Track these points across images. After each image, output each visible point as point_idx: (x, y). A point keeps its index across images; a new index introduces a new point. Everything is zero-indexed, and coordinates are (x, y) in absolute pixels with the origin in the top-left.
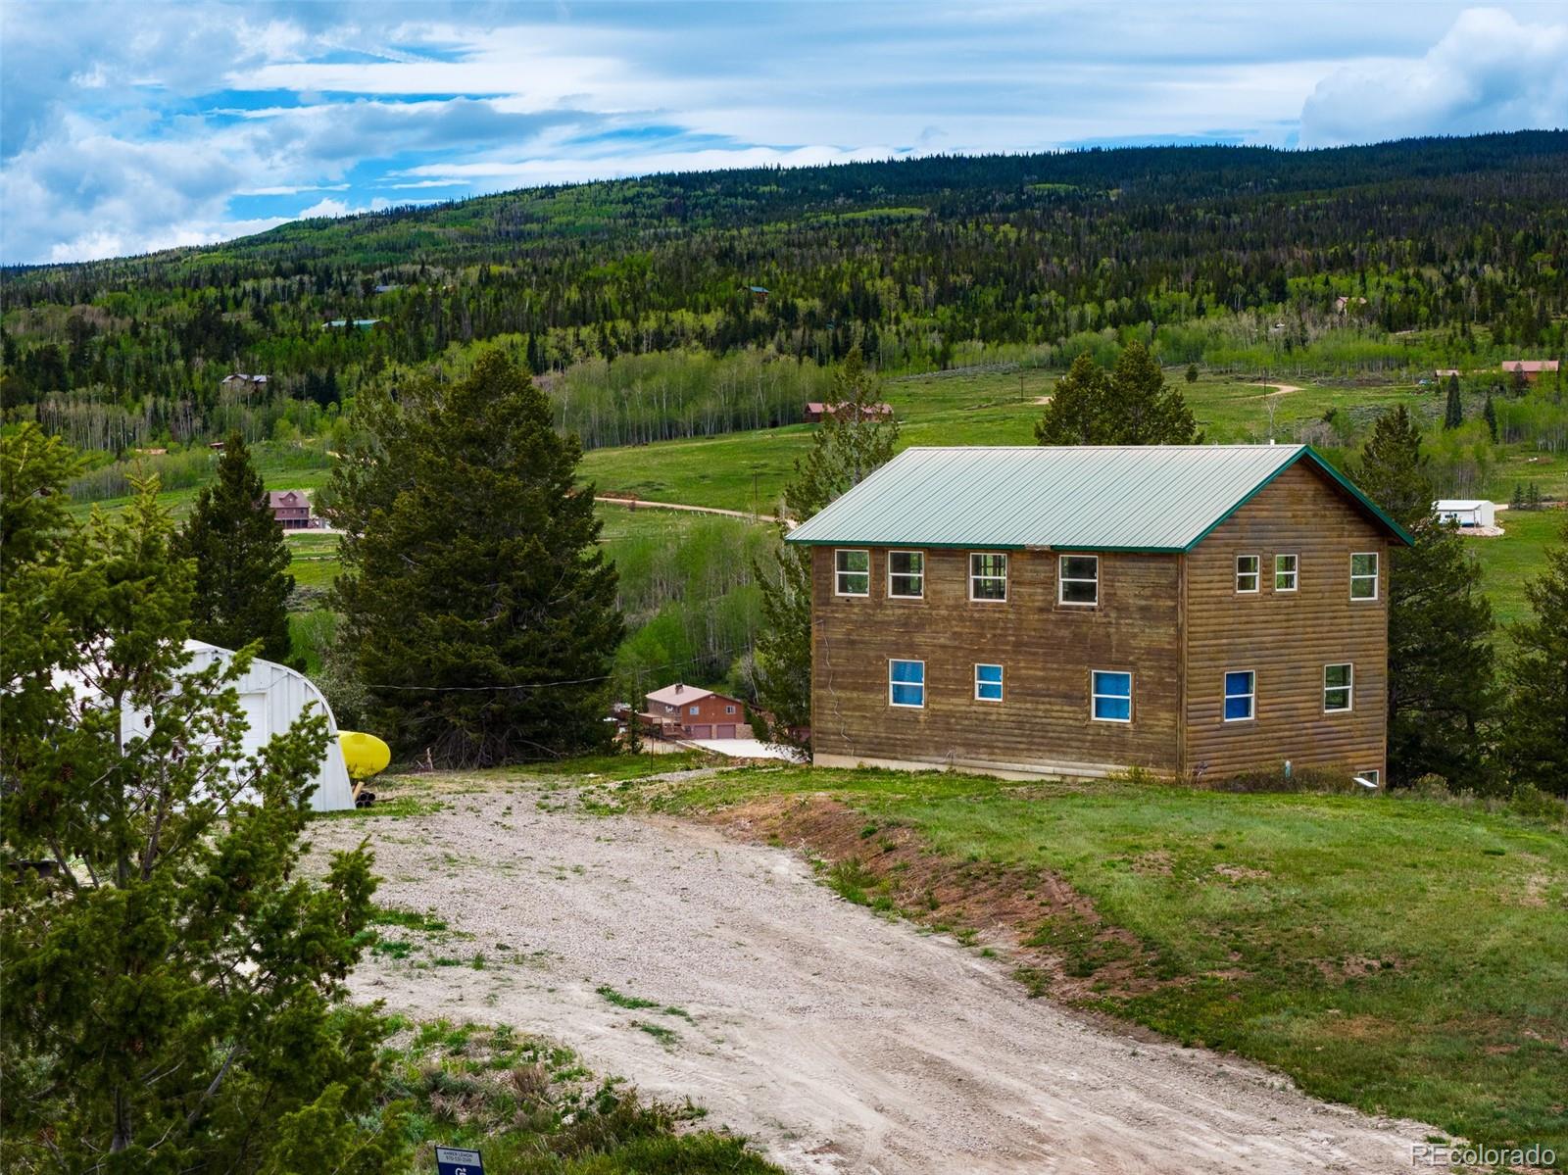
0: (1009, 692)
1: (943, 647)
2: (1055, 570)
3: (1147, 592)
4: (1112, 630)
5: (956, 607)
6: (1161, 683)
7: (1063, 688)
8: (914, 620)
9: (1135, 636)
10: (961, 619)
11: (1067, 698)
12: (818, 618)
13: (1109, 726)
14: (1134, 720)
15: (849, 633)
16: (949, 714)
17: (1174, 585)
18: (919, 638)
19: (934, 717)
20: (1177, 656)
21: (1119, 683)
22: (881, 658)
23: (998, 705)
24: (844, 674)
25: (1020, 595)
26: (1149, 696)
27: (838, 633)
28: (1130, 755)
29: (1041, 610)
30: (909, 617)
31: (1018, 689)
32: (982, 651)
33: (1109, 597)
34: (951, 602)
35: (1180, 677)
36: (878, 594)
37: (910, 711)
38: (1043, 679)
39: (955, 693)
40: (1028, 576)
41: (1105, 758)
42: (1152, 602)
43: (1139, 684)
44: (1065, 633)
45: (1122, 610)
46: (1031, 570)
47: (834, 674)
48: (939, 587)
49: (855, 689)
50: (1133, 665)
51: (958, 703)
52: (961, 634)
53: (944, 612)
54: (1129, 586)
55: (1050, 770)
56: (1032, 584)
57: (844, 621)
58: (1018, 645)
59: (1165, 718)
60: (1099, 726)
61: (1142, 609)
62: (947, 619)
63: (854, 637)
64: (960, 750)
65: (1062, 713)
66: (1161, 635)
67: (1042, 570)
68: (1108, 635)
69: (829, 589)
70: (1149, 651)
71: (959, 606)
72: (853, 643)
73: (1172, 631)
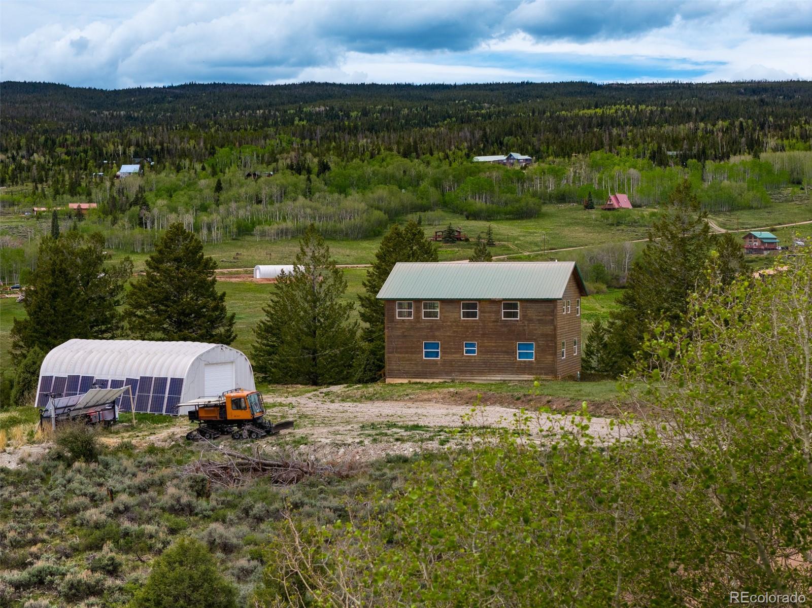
0: (479, 351)
1: (449, 336)
2: (500, 307)
3: (541, 314)
4: (526, 328)
5: (455, 322)
6: (547, 346)
7: (504, 349)
8: (435, 327)
9: (536, 329)
10: (457, 326)
11: (507, 353)
12: (388, 327)
13: (525, 362)
14: (536, 359)
15: (403, 332)
16: (451, 361)
17: (553, 311)
18: (437, 334)
19: (444, 363)
20: (554, 336)
21: (529, 347)
22: (419, 341)
23: (475, 356)
24: (401, 348)
25: (484, 316)
26: (541, 351)
27: (399, 333)
28: (534, 371)
29: (494, 322)
30: (432, 326)
31: (483, 350)
32: (468, 337)
33: (524, 316)
34: (453, 320)
35: (556, 343)
36: (418, 317)
37: (433, 360)
38: (494, 347)
39: (455, 353)
40: (487, 310)
41: (524, 373)
42: (544, 317)
43: (538, 346)
44: (504, 329)
45: (530, 320)
46: (488, 307)
47: (397, 348)
48: (447, 314)
49: (407, 353)
50: (535, 340)
51: (457, 356)
52: (457, 331)
53: (449, 324)
54: (532, 313)
55: (499, 378)
56: (490, 312)
57: (401, 328)
58: (484, 335)
59: (549, 358)
60: (521, 362)
61: (539, 320)
62: (451, 326)
63: (406, 334)
64: (457, 373)
65: (504, 358)
66: (548, 329)
67: (494, 308)
68: (524, 330)
69: (394, 316)
70: (542, 335)
71: (457, 322)
72: (406, 336)
73: (552, 327)
